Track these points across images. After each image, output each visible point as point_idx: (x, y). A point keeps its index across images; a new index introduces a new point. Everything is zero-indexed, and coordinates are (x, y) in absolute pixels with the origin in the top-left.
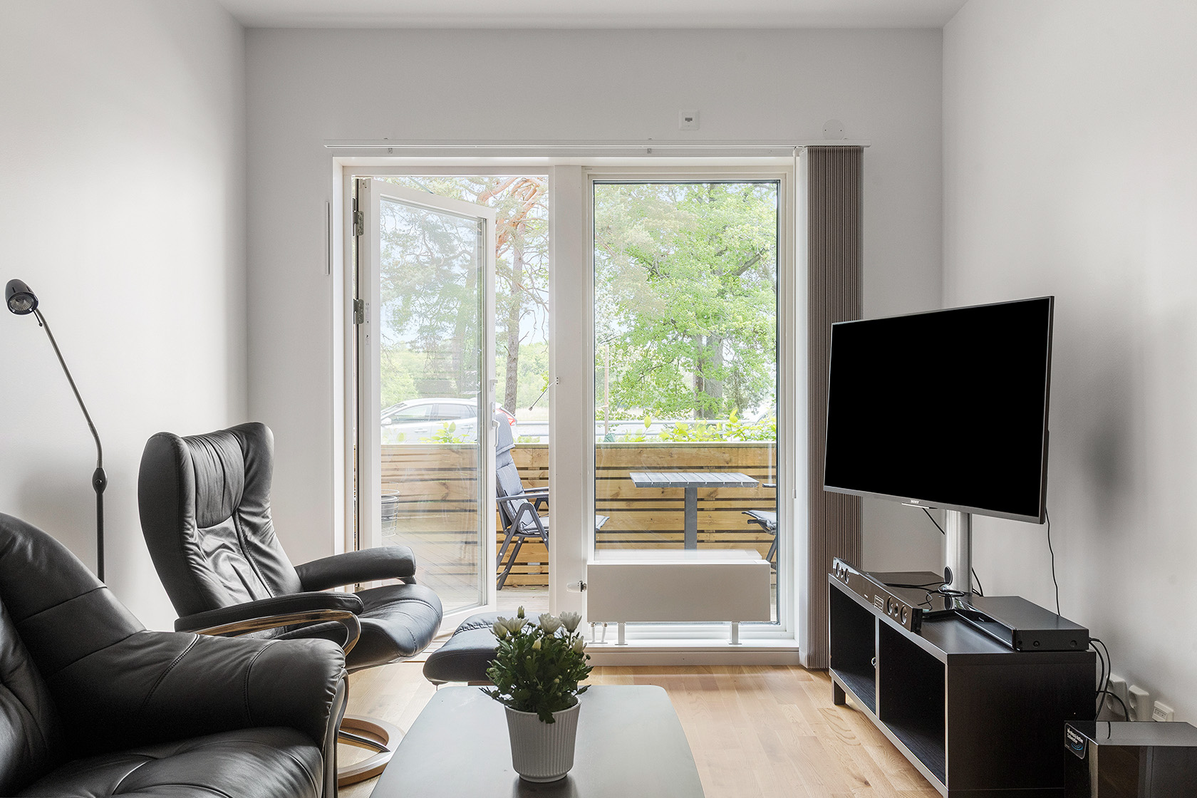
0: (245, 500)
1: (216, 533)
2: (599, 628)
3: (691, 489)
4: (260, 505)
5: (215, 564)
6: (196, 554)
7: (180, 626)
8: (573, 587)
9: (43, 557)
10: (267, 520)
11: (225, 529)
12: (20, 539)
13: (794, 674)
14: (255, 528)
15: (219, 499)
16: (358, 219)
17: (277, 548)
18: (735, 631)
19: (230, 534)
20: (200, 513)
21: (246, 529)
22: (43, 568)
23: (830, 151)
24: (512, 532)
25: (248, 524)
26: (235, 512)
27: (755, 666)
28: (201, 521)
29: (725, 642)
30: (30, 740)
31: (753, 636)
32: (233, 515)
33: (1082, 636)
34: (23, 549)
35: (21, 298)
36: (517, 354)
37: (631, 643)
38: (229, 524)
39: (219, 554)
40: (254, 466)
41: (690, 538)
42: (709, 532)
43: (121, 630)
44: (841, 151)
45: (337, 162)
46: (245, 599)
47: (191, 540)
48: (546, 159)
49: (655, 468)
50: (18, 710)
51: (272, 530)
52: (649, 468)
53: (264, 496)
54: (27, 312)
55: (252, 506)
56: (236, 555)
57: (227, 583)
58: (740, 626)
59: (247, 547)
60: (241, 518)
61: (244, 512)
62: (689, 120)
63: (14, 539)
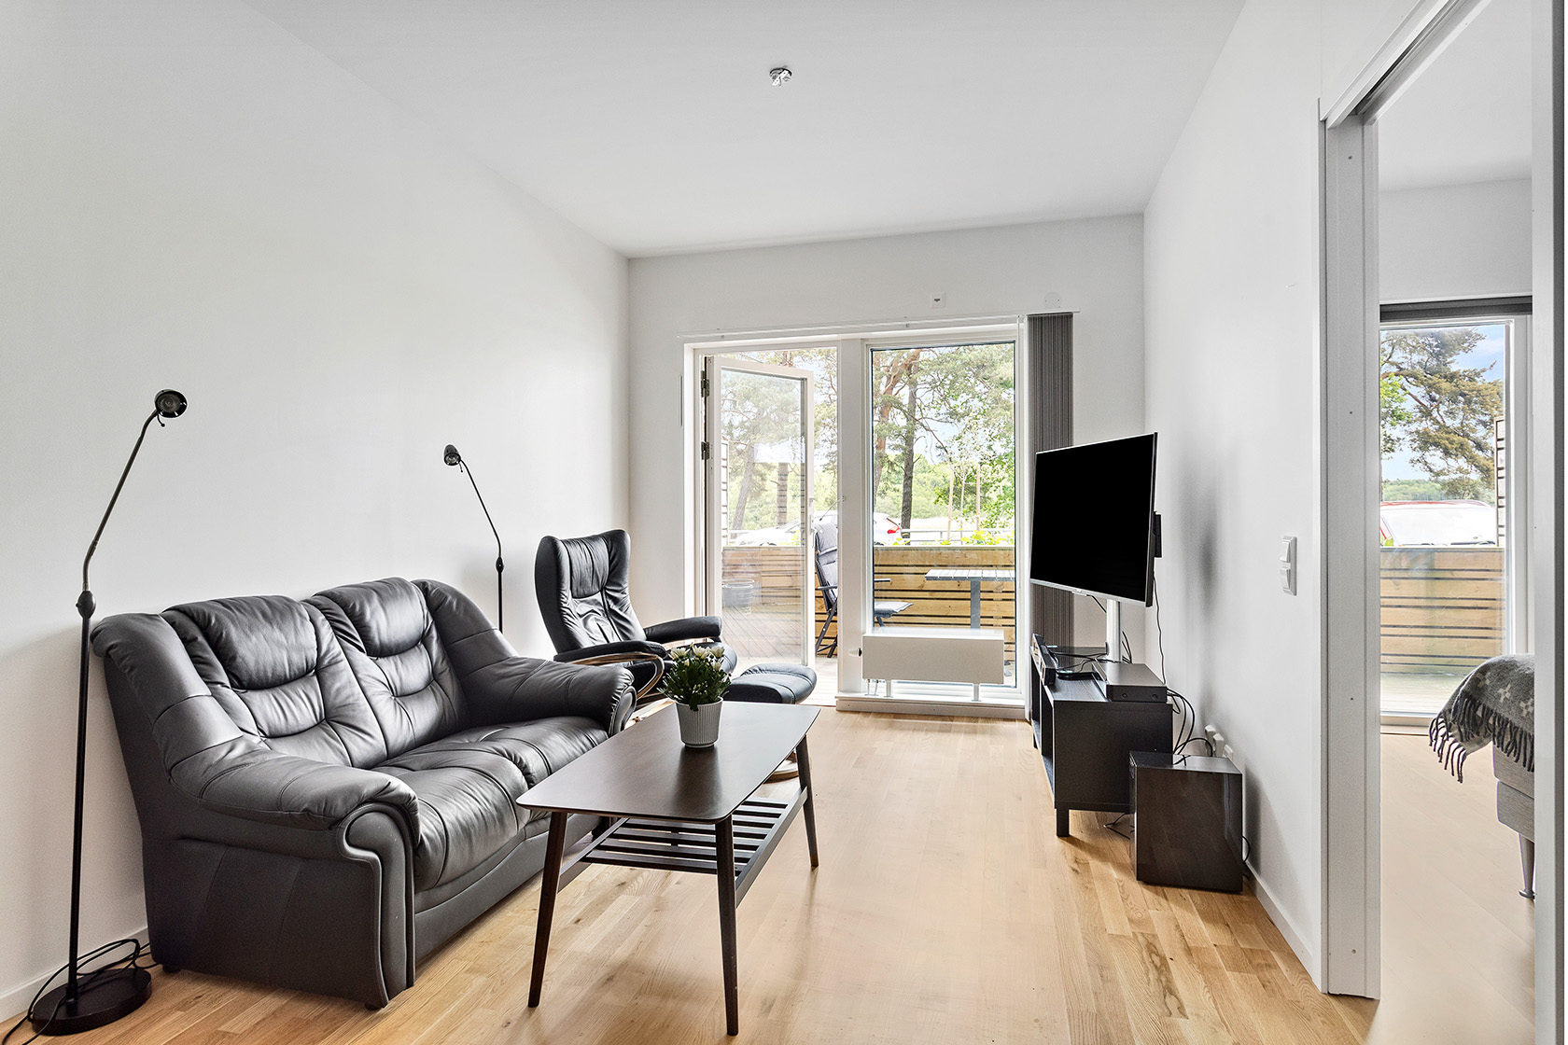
0: (610, 582)
1: (588, 603)
2: (873, 684)
3: (975, 583)
4: (620, 585)
5: (585, 623)
6: (568, 614)
7: (556, 659)
8: (853, 653)
9: (462, 608)
10: (624, 596)
11: (595, 600)
12: (450, 598)
13: (1017, 725)
14: (616, 601)
15: (589, 580)
16: (705, 385)
17: (631, 615)
18: (976, 691)
19: (599, 604)
20: (574, 589)
21: (610, 601)
22: (461, 615)
23: (1045, 318)
24: (832, 613)
25: (611, 597)
26: (602, 589)
27: (990, 718)
28: (575, 594)
29: (969, 699)
30: (447, 714)
31: (989, 695)
32: (601, 591)
33: (1163, 691)
34: (451, 603)
35: (452, 456)
36: (911, 473)
37: (896, 696)
38: (598, 597)
39: (588, 616)
40: (616, 559)
41: (974, 621)
42: (997, 618)
43: (503, 655)
44: (1054, 318)
45: (688, 348)
46: (602, 642)
47: (564, 605)
48: (836, 335)
49: (963, 566)
50: (441, 694)
51: (629, 602)
52: (959, 566)
53: (623, 579)
54: (456, 464)
55: (614, 586)
56: (601, 617)
57: (591, 635)
58: (980, 688)
59: (610, 613)
60: (606, 594)
61: (609, 590)
62: (938, 300)
63: (446, 598)
